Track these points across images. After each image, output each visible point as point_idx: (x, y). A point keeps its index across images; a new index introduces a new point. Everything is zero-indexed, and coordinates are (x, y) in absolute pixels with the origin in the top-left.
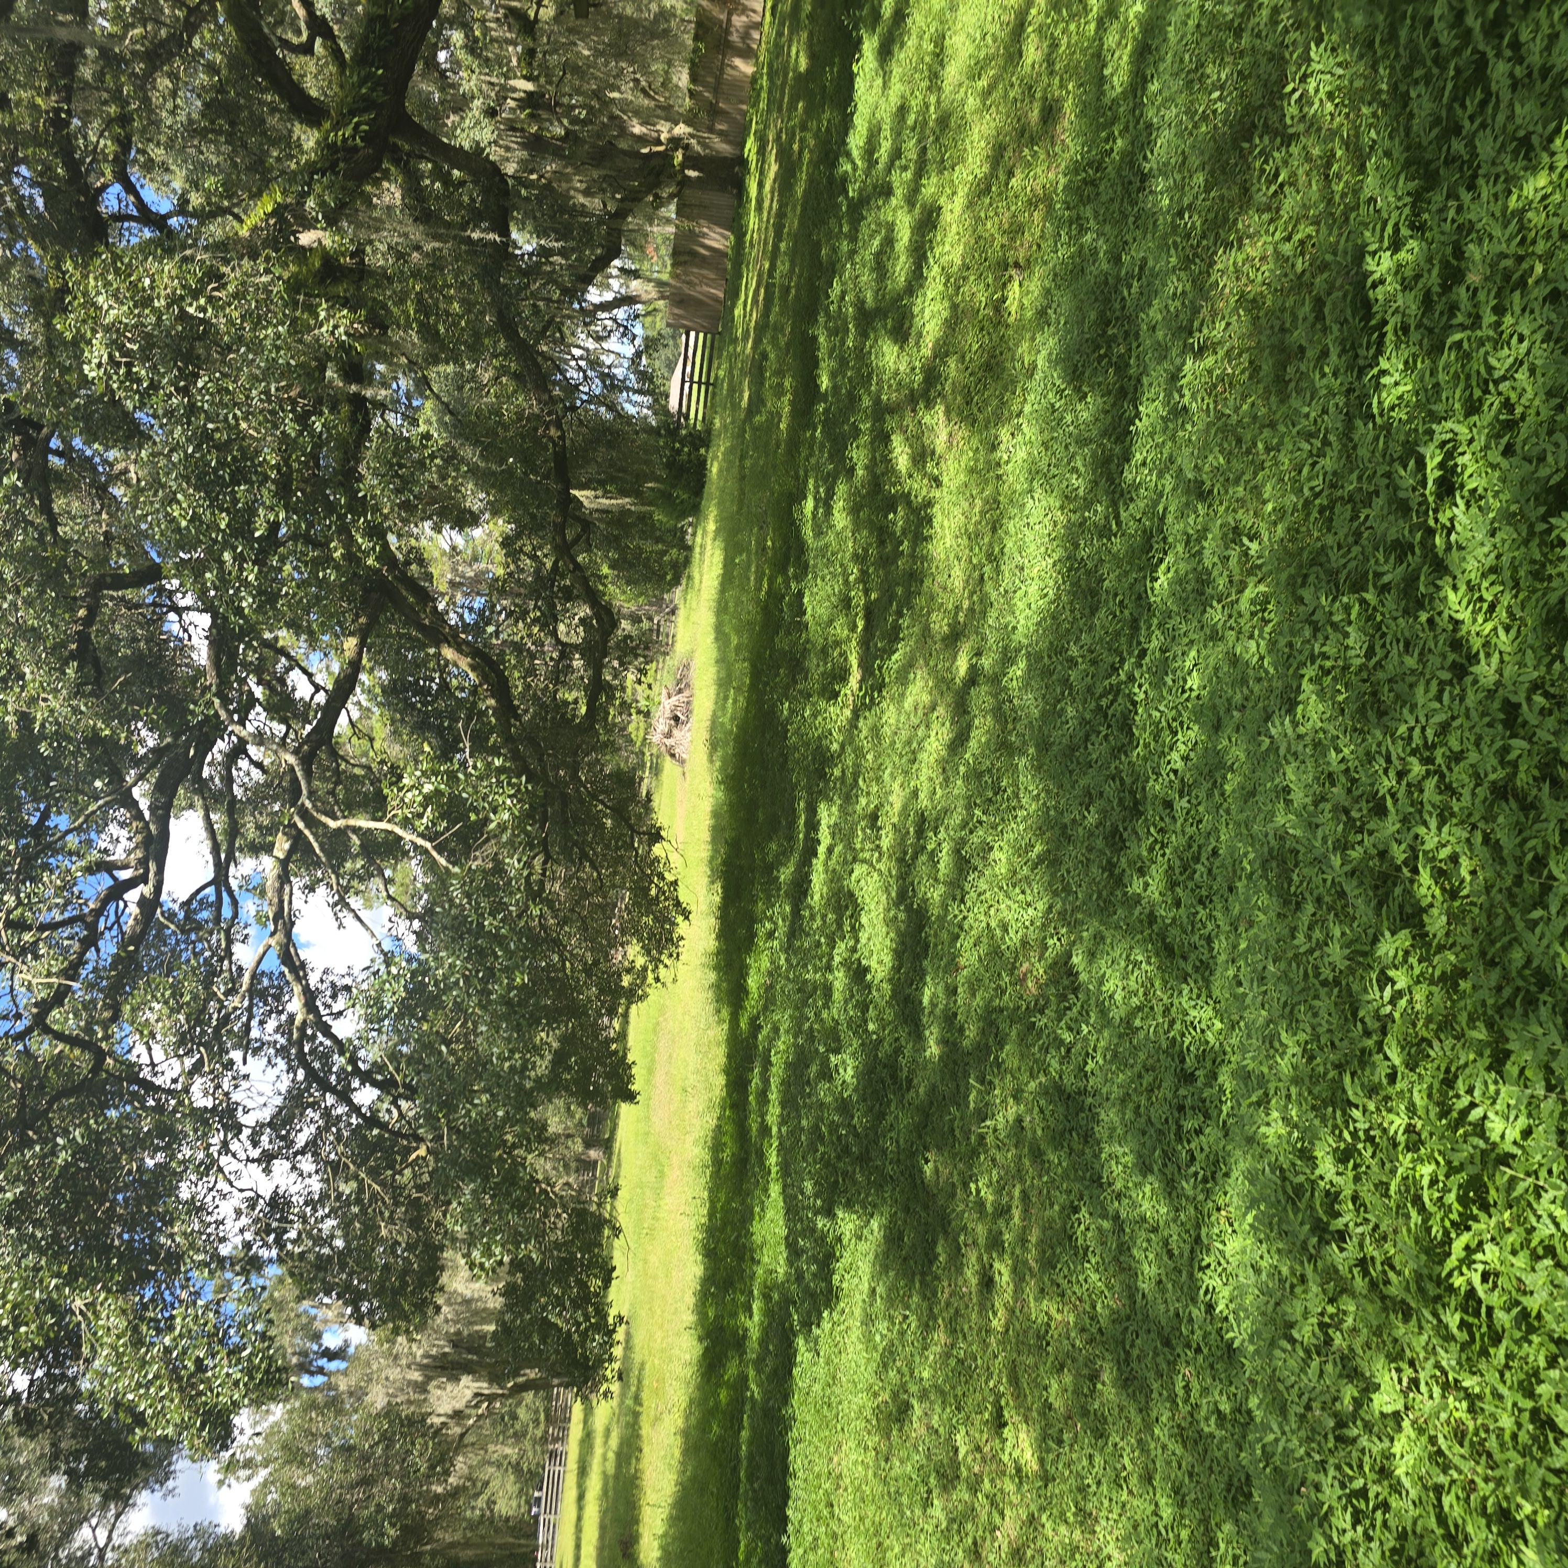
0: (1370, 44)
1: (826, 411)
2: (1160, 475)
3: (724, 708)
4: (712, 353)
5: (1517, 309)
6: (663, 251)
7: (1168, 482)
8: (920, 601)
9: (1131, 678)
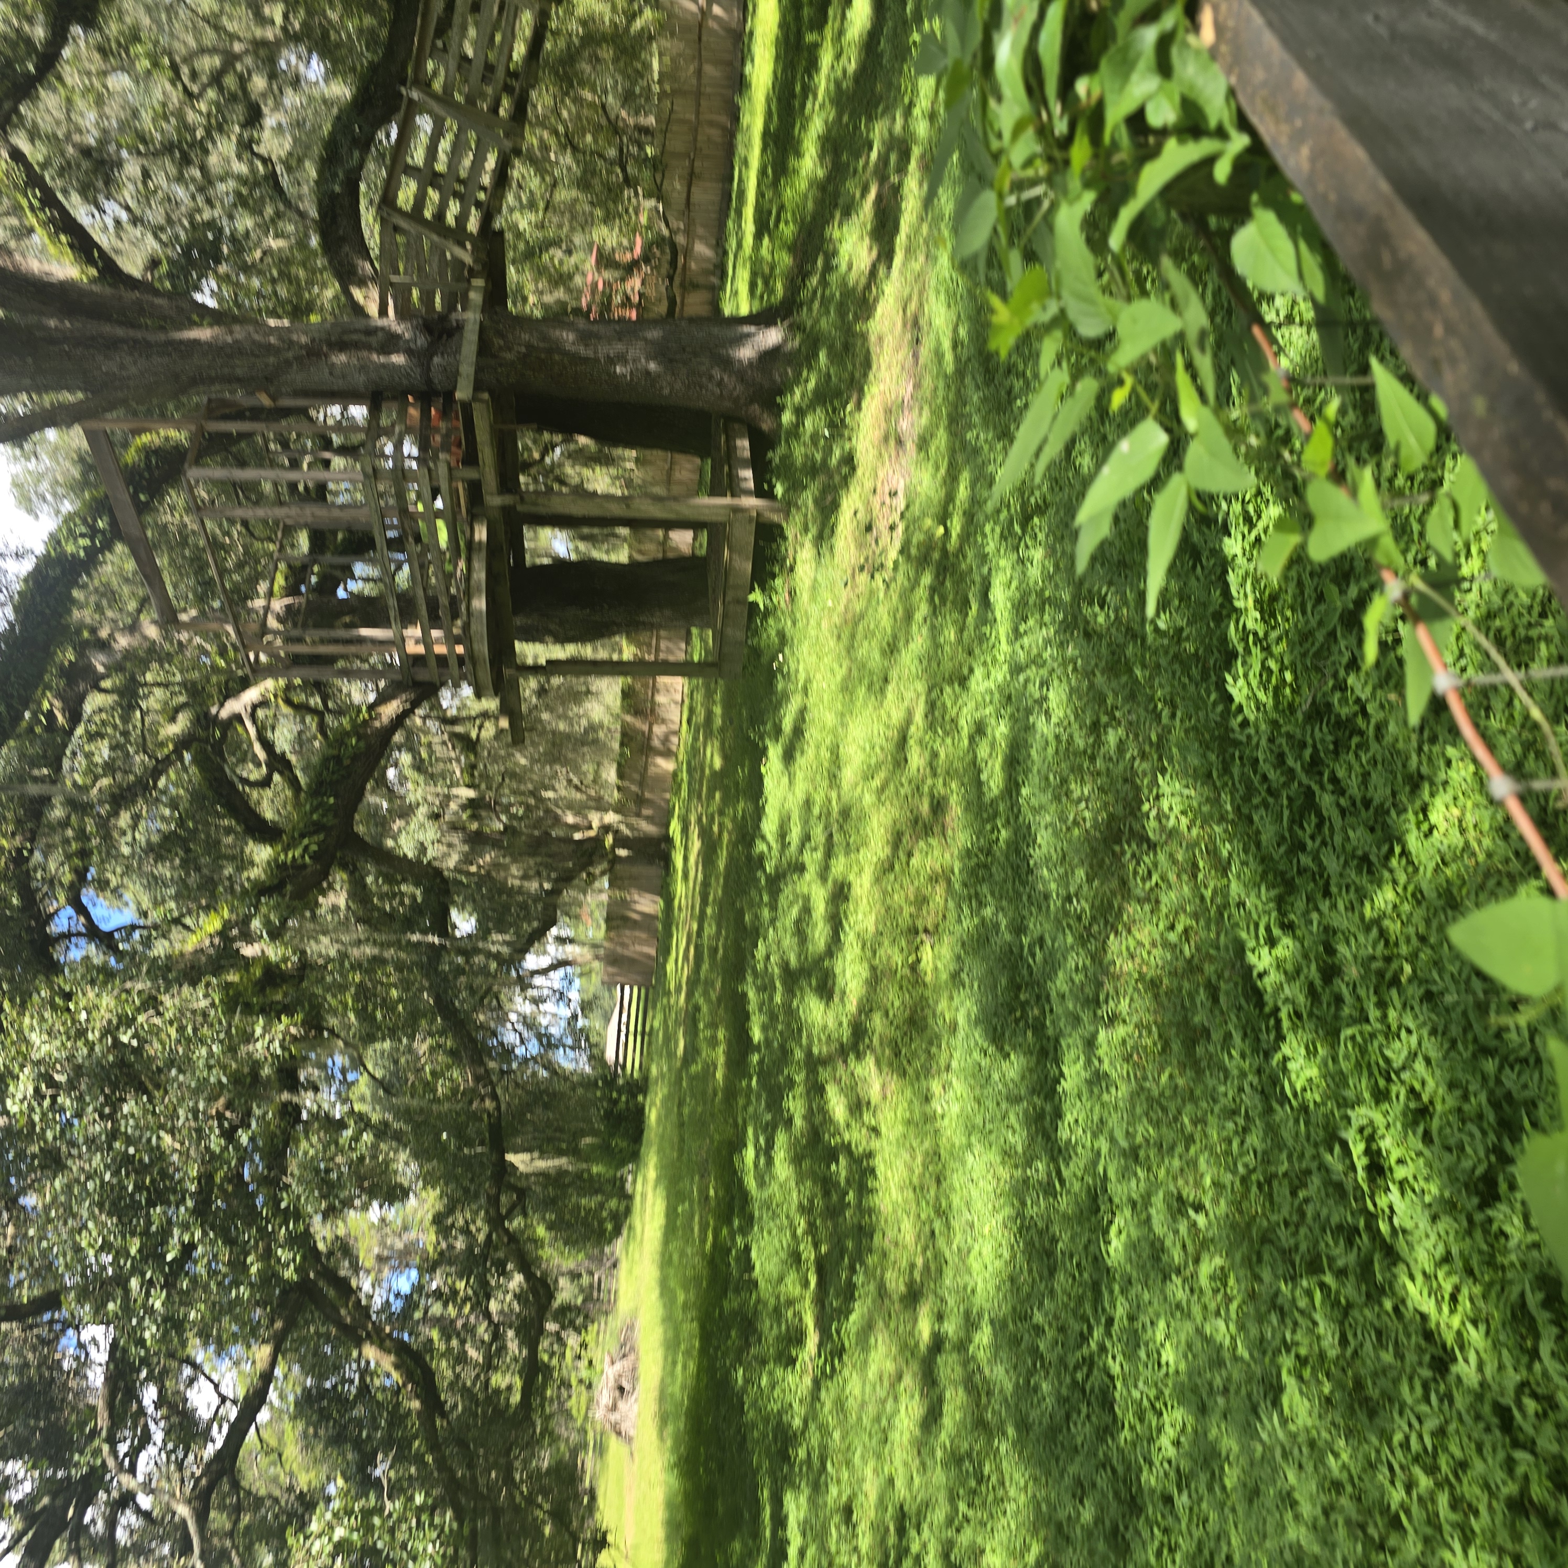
0: (1209, 775)
1: (761, 1062)
2: (1095, 1136)
3: (672, 1374)
4: (647, 1004)
5: (1398, 1005)
6: (597, 914)
7: (1103, 1145)
8: (871, 1260)
9: (1103, 1349)
